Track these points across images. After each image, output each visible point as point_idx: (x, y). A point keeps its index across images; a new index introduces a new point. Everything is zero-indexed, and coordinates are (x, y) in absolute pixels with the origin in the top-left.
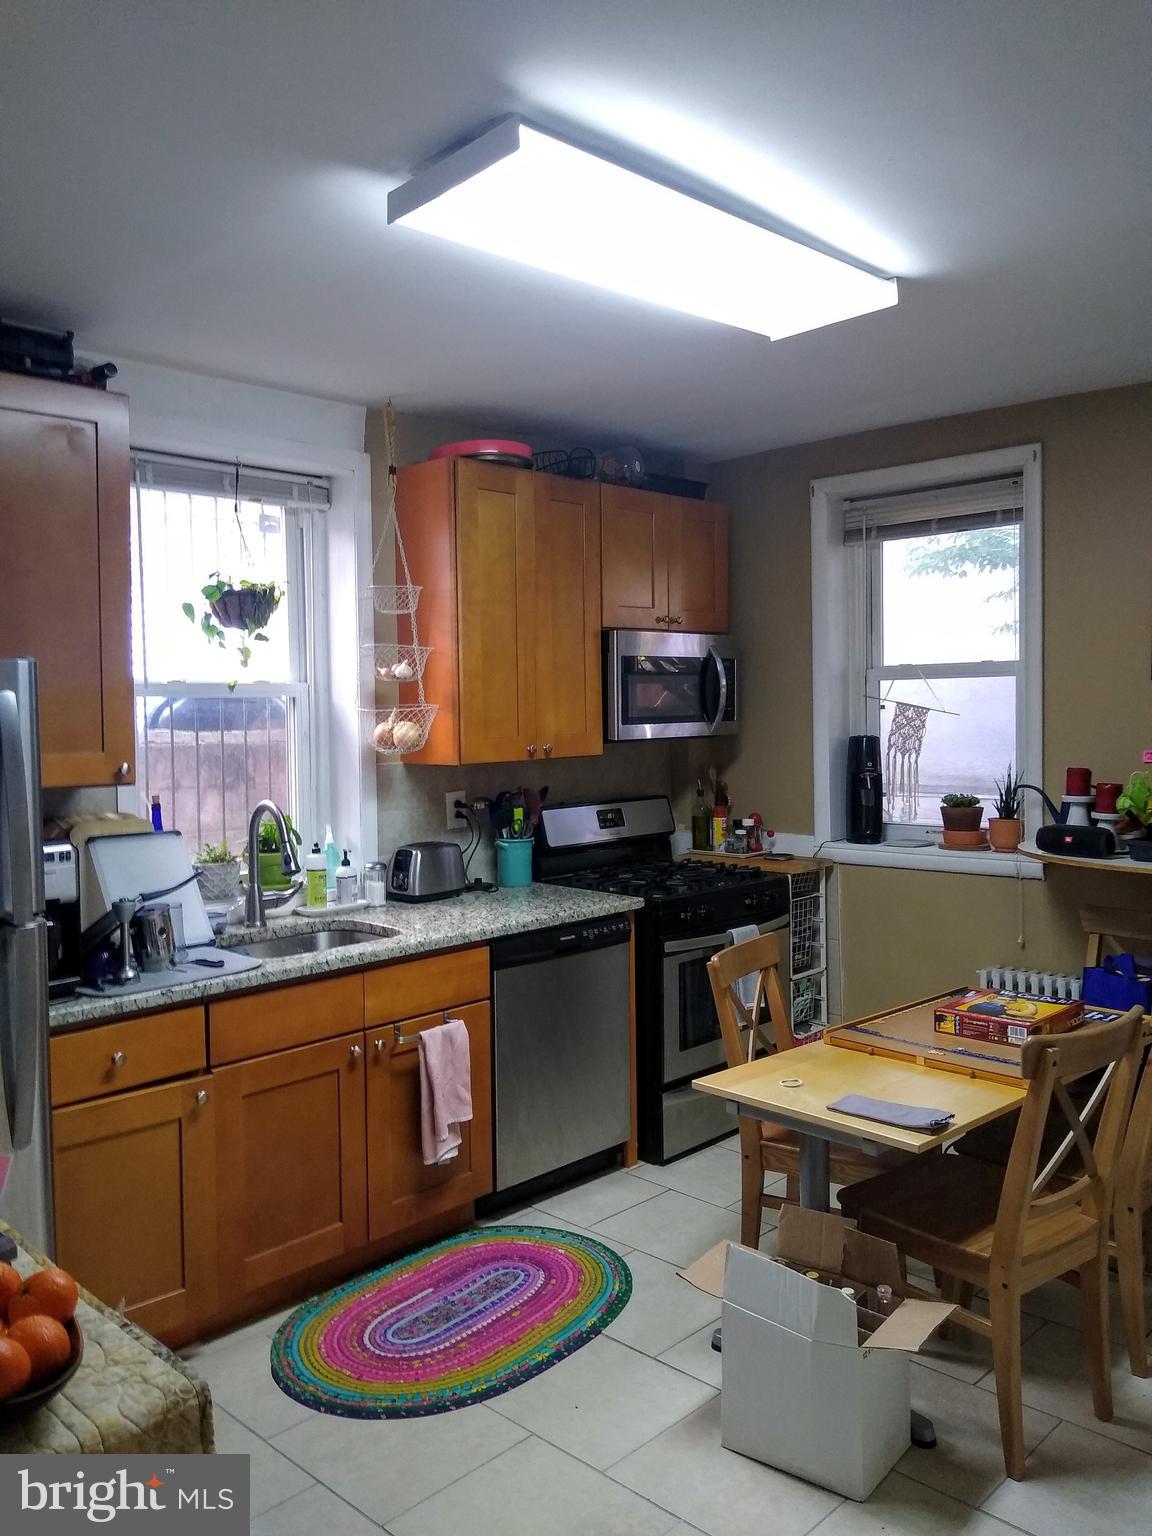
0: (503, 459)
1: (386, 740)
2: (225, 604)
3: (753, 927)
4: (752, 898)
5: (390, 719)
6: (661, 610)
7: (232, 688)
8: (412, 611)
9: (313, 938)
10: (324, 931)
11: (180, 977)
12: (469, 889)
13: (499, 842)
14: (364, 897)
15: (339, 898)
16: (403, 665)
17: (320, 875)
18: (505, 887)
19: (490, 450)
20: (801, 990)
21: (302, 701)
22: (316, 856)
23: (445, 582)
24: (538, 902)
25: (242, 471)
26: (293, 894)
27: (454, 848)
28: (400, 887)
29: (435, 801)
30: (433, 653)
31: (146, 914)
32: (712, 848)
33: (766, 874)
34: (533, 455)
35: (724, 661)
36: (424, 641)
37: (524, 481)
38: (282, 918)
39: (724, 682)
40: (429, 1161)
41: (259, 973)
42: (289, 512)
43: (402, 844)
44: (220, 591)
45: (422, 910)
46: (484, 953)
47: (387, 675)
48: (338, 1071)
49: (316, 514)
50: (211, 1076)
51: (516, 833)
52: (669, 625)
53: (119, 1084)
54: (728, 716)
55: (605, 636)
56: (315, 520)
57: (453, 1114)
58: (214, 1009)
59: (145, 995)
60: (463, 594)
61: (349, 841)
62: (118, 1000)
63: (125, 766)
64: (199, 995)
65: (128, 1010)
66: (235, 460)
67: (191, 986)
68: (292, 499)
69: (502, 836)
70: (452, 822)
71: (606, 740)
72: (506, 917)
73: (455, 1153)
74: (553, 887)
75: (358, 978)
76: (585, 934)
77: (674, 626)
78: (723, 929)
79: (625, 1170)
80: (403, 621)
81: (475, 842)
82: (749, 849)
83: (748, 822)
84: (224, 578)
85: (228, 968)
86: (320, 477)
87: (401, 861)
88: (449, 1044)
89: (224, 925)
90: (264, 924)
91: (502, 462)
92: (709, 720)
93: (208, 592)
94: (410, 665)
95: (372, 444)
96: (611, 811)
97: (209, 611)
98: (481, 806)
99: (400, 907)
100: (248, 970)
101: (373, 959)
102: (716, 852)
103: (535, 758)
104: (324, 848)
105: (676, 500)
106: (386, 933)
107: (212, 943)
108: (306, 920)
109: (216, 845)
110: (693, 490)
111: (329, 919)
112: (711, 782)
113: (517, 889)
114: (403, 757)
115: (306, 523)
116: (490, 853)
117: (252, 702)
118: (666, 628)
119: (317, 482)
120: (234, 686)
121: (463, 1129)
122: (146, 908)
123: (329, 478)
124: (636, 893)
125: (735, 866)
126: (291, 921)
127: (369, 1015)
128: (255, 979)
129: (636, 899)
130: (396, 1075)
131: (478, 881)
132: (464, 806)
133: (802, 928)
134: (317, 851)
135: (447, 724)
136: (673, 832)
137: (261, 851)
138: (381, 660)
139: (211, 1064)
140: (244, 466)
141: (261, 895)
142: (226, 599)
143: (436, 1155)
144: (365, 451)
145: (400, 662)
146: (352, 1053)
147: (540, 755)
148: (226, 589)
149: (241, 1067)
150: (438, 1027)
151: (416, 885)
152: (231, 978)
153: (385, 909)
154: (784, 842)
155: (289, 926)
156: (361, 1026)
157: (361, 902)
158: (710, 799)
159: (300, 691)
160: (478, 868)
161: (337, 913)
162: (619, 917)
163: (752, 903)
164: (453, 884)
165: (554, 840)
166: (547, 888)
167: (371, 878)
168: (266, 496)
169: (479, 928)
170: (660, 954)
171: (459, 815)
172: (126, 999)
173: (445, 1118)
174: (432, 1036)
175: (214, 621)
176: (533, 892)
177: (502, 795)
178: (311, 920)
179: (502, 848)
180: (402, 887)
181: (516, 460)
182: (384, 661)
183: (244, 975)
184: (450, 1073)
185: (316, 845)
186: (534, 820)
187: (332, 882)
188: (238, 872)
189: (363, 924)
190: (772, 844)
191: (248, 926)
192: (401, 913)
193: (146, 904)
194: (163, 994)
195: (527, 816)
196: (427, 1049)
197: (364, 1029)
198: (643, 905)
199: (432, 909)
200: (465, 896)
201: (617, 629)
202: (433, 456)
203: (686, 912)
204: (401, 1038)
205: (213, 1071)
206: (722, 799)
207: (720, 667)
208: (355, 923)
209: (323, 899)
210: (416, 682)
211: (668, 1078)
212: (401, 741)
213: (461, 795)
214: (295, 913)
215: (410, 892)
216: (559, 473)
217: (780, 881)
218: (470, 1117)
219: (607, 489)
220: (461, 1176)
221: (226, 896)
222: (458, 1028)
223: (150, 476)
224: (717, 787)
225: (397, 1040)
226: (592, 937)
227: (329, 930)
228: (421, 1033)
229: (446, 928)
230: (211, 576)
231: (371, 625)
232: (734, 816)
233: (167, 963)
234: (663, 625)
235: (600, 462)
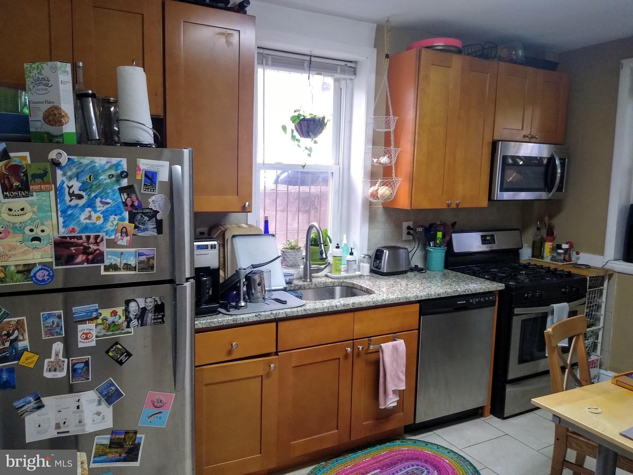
0: (446, 48)
1: (374, 195)
2: (301, 125)
3: (566, 304)
4: (566, 288)
5: (377, 185)
6: (526, 132)
7: (304, 167)
8: (392, 129)
9: (334, 289)
10: (339, 286)
11: (266, 307)
12: (412, 270)
13: (428, 248)
14: (359, 271)
15: (348, 270)
16: (386, 157)
17: (338, 259)
18: (430, 270)
19: (440, 43)
20: (588, 336)
21: (336, 175)
22: (337, 249)
23: (410, 115)
24: (447, 281)
25: (313, 59)
26: (325, 267)
27: (406, 250)
28: (377, 267)
29: (398, 226)
30: (401, 151)
31: (253, 275)
32: (542, 258)
33: (575, 275)
34: (463, 47)
35: (560, 159)
36: (397, 145)
37: (457, 61)
38: (320, 278)
39: (559, 171)
40: (382, 407)
41: (303, 309)
42: (336, 80)
43: (379, 246)
44: (299, 119)
45: (387, 280)
46: (417, 307)
47: (377, 162)
48: (339, 358)
49: (348, 81)
50: (277, 357)
51: (437, 245)
52: (530, 139)
53: (234, 357)
54: (560, 189)
55: (494, 145)
56: (347, 83)
57: (395, 385)
58: (280, 324)
59: (248, 315)
60: (419, 121)
61: (354, 243)
62: (235, 317)
63: (247, 203)
64: (273, 318)
65: (239, 322)
66: (309, 53)
67: (270, 313)
68: (337, 73)
69: (430, 245)
70: (405, 236)
71: (490, 199)
72: (429, 289)
73: (395, 404)
74: (455, 273)
75: (351, 314)
76: (471, 301)
77: (534, 140)
78: (547, 303)
79: (483, 419)
80: (387, 134)
81: (416, 247)
82: (565, 260)
83: (565, 246)
84: (301, 113)
85: (289, 304)
86: (351, 62)
87: (378, 255)
88: (395, 352)
89: (293, 279)
90: (311, 281)
91: (446, 50)
92: (548, 191)
93: (293, 119)
94: (389, 157)
95: (378, 44)
96: (489, 236)
97: (294, 128)
98: (420, 230)
99: (376, 277)
100: (298, 307)
101: (359, 306)
102: (545, 260)
103: (451, 208)
104: (342, 245)
105: (541, 71)
106: (368, 292)
107: (285, 290)
108: (331, 280)
109: (292, 241)
110: (551, 66)
111: (341, 281)
112: (545, 223)
113: (435, 273)
114: (383, 204)
115: (343, 86)
116: (423, 253)
117: (313, 173)
118: (529, 141)
119: (349, 64)
120: (305, 166)
121: (400, 393)
122: (253, 272)
123: (355, 62)
124: (500, 281)
125: (556, 269)
126: (324, 280)
127: (356, 332)
128: (300, 311)
129: (500, 284)
130: (368, 363)
131: (416, 266)
132: (412, 229)
133: (592, 305)
134: (338, 247)
135: (405, 188)
136: (521, 248)
137: (311, 245)
138: (375, 155)
139: (278, 351)
140: (314, 56)
141: (310, 267)
142: (302, 123)
143: (385, 404)
144: (374, 48)
145: (384, 156)
146: (347, 351)
147: (454, 206)
148: (302, 117)
149: (291, 353)
150: (390, 342)
151: (385, 267)
152: (289, 310)
153: (369, 277)
154: (585, 258)
155: (322, 282)
156: (352, 338)
157: (358, 273)
158: (544, 232)
159: (335, 169)
160: (417, 260)
161: (346, 278)
162: (490, 293)
163: (566, 291)
164: (404, 269)
165: (457, 249)
166: (452, 274)
167: (363, 262)
168: (324, 72)
169: (414, 294)
170: (511, 315)
171: (409, 233)
172: (238, 317)
173: (391, 387)
174: (387, 347)
175: (296, 133)
176: (444, 275)
177: (431, 225)
178: (333, 280)
179: (430, 251)
180: (378, 267)
181: (454, 49)
182: (376, 155)
183: (295, 309)
184: (395, 365)
185: (338, 244)
186: (447, 238)
187: (344, 262)
188: (301, 254)
189: (358, 285)
190: (578, 259)
191: (304, 281)
192: (376, 281)
193: (254, 269)
194: (256, 316)
195: (444, 236)
196: (384, 353)
197: (353, 340)
198: (504, 288)
199: (391, 280)
200: (410, 274)
201: (501, 141)
202: (408, 49)
203: (528, 293)
204: (371, 346)
205: (279, 353)
206: (551, 233)
207: (557, 162)
208: (353, 284)
209: (340, 271)
210: (392, 166)
211: (510, 377)
212: (381, 196)
213: (411, 224)
214: (326, 276)
215: (381, 270)
216: (476, 56)
217: (583, 280)
218: (404, 388)
219: (502, 65)
220: (398, 414)
221: (295, 265)
222: (400, 344)
223: (270, 62)
224: (548, 226)
225: (369, 347)
226: (474, 303)
227: (341, 286)
228: (382, 345)
229: (397, 292)
230: (295, 111)
231: (371, 137)
232: (557, 242)
233: (261, 299)
234: (527, 139)
235: (499, 50)
